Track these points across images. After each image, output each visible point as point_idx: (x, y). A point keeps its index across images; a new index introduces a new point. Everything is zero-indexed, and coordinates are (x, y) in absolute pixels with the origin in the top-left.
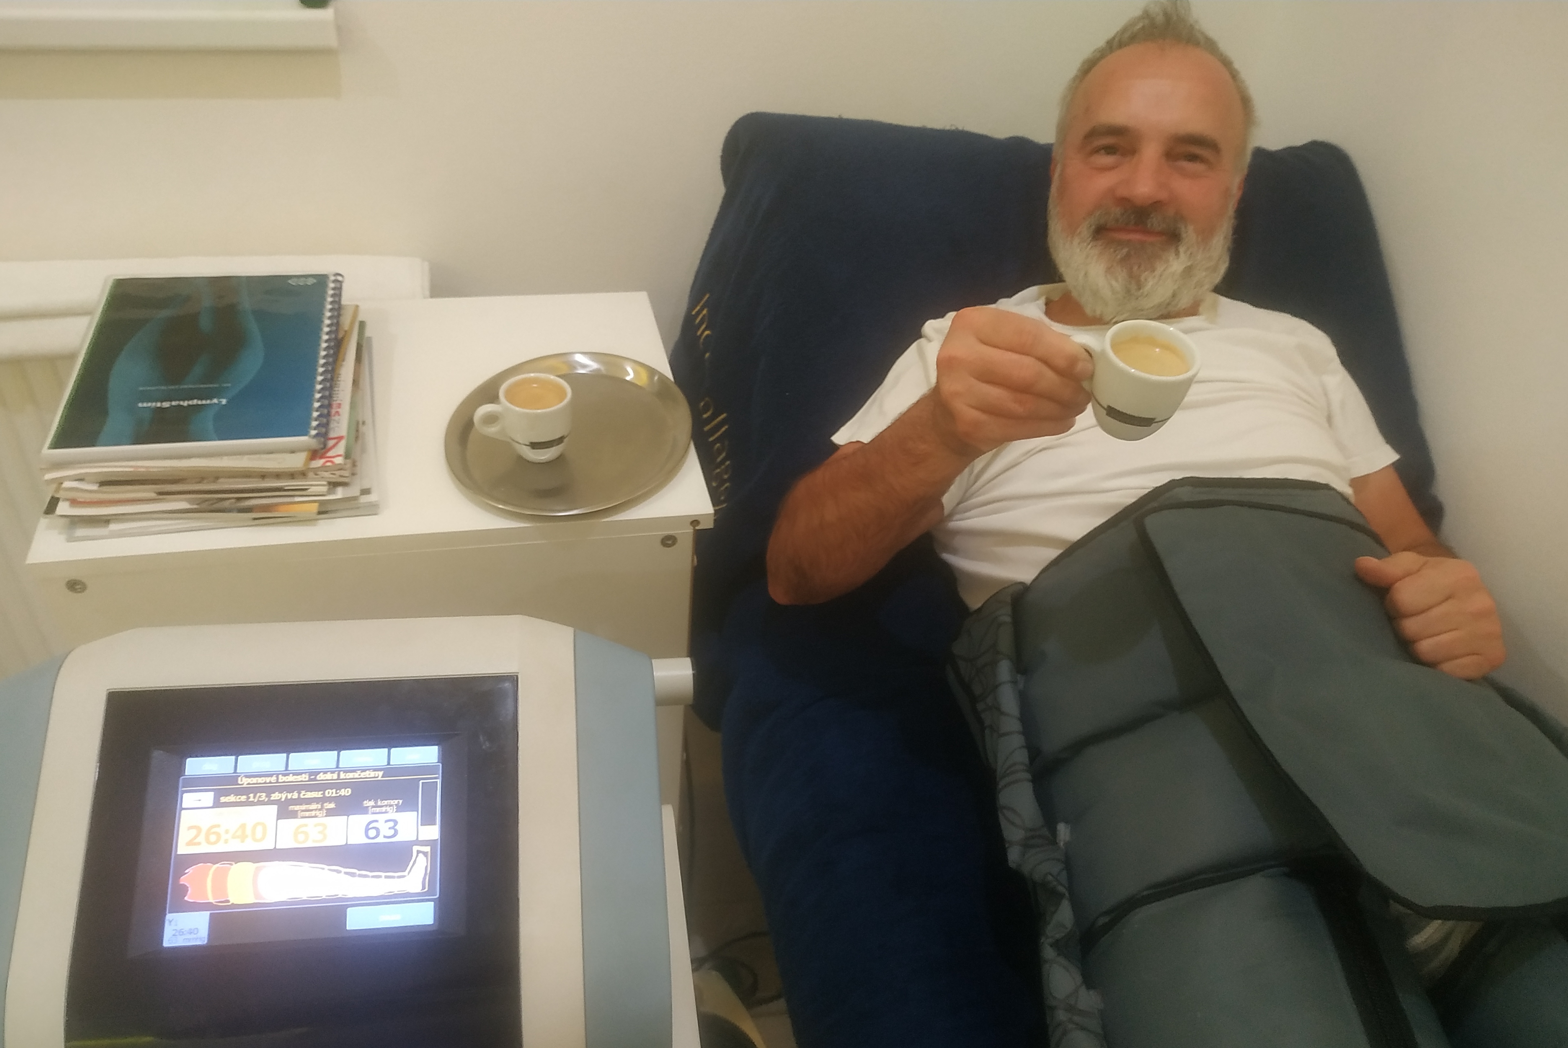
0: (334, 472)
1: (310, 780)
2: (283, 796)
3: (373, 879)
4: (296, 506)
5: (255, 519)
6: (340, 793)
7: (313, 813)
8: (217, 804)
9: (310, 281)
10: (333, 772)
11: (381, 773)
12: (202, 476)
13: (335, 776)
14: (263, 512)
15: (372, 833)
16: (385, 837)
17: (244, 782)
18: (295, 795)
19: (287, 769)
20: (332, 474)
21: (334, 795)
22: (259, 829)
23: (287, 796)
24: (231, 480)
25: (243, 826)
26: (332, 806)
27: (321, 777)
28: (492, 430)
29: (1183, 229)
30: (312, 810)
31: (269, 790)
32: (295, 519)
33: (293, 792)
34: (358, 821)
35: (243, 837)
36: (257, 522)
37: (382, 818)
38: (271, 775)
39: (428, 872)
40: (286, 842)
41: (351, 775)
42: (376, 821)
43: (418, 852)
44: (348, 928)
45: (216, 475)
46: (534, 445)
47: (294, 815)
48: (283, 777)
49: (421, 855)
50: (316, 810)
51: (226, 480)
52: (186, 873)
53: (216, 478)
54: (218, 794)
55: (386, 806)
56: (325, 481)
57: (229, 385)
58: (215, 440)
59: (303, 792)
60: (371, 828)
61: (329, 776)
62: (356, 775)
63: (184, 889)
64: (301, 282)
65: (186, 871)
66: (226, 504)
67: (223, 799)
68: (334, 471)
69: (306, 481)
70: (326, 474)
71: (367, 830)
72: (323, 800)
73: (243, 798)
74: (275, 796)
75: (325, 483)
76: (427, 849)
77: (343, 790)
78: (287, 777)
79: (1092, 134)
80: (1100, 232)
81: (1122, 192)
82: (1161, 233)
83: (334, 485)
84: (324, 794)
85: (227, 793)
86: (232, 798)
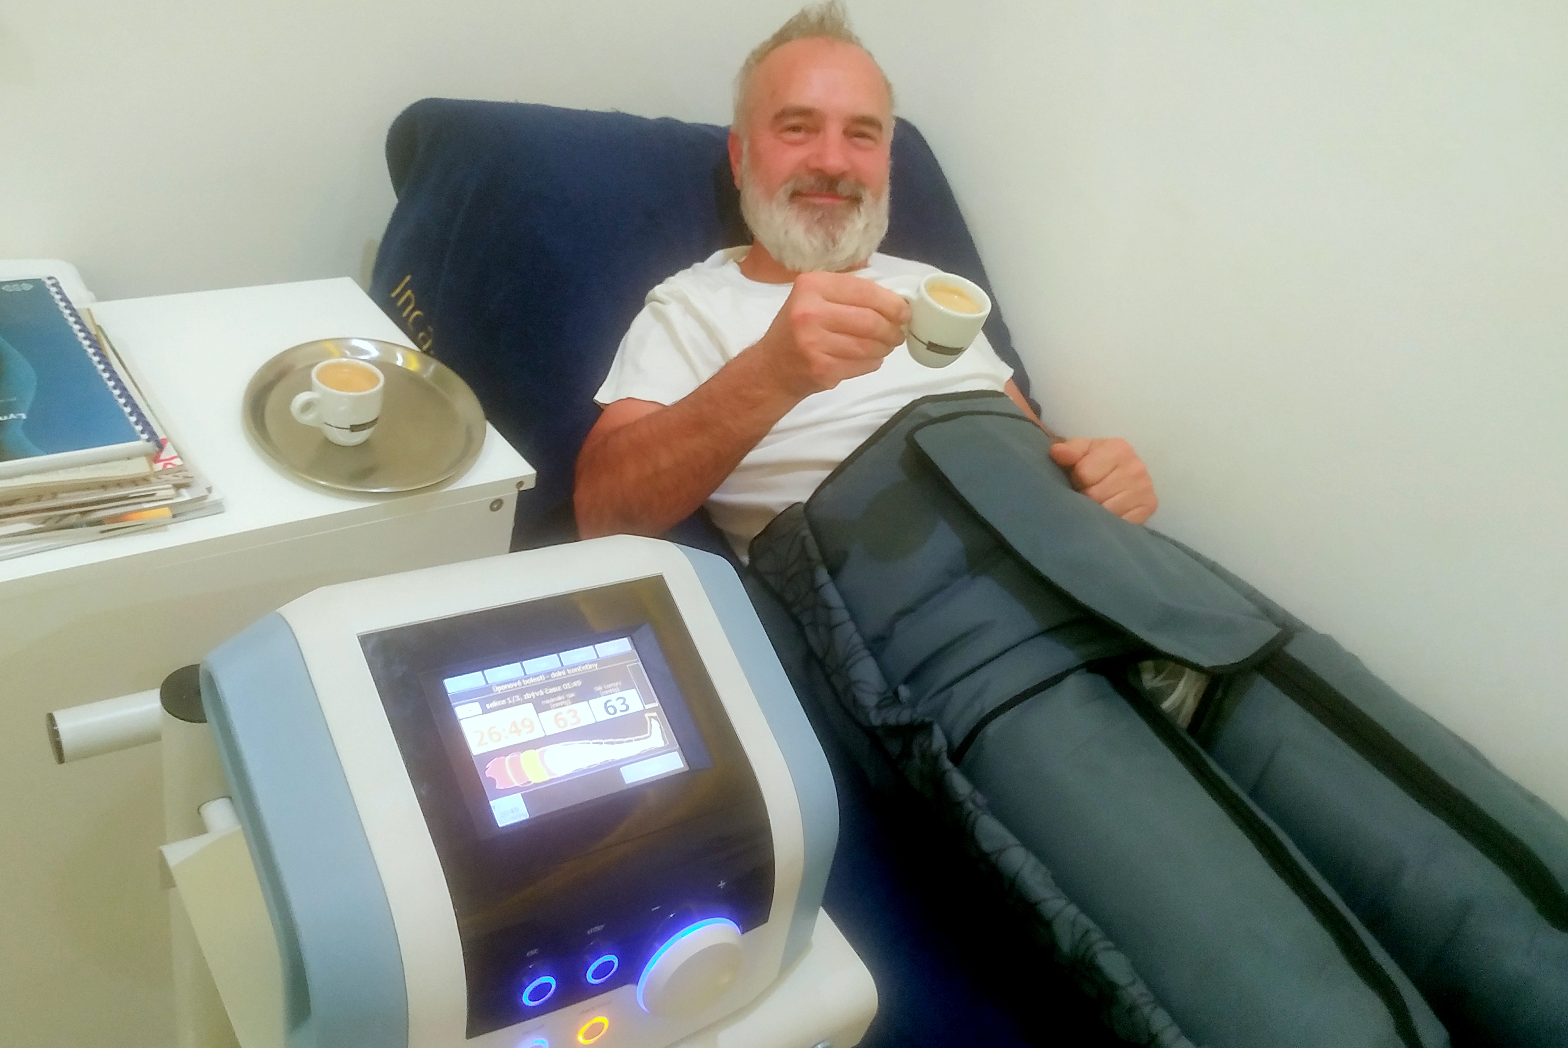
0: (177, 474)
1: (546, 679)
2: (533, 695)
3: (627, 743)
4: (145, 513)
5: (103, 532)
6: (574, 686)
7: (561, 703)
8: (485, 711)
9: (28, 287)
10: (560, 670)
11: (596, 665)
12: (38, 494)
13: (564, 673)
14: (112, 523)
15: (611, 710)
16: (621, 711)
17: (498, 689)
18: (542, 693)
19: (525, 674)
20: (177, 476)
21: (570, 687)
22: (527, 723)
23: (535, 695)
24: (71, 494)
25: (514, 724)
26: (572, 695)
27: (554, 675)
28: (308, 419)
29: (863, 193)
30: (559, 701)
31: (522, 691)
32: (146, 526)
33: (539, 690)
34: (597, 703)
35: (518, 731)
36: (106, 535)
37: (613, 697)
38: (517, 681)
39: (664, 731)
40: (552, 729)
41: (575, 670)
42: (610, 701)
43: (650, 718)
44: (627, 783)
45: (54, 491)
46: (354, 428)
47: (547, 708)
48: (526, 681)
49: (653, 719)
50: (562, 700)
51: (67, 495)
52: (487, 769)
53: (54, 495)
54: (483, 705)
55: (611, 688)
56: (170, 484)
57: (15, 399)
58: (42, 455)
59: (546, 690)
60: (609, 707)
61: (559, 674)
62: (579, 669)
63: (492, 781)
64: (17, 288)
65: (487, 767)
66: (73, 519)
67: (488, 706)
68: (176, 472)
69: (151, 487)
70: (170, 477)
71: (606, 708)
72: (564, 692)
73: (503, 702)
74: (527, 696)
75: (170, 486)
76: (655, 714)
77: (574, 682)
78: (528, 680)
79: (782, 114)
80: (795, 195)
81: (814, 164)
82: (846, 198)
83: (178, 487)
84: (562, 687)
85: (490, 700)
86: (494, 704)
